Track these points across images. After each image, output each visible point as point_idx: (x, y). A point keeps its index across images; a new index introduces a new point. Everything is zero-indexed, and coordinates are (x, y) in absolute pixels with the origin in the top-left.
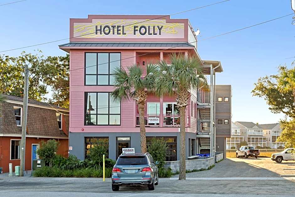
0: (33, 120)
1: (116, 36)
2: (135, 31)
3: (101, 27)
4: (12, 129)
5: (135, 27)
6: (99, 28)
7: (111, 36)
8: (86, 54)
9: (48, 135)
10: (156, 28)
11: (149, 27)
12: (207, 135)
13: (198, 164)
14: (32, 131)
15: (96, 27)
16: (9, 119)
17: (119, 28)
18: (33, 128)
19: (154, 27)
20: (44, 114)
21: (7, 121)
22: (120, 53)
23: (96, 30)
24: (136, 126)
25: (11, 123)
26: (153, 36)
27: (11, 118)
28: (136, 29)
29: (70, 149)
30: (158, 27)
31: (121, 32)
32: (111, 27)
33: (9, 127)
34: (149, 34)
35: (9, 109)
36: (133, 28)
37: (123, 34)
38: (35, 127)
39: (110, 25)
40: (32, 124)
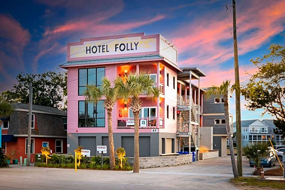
0: (43, 123)
1: (102, 54)
2: (116, 48)
3: (90, 47)
4: (25, 131)
5: (116, 45)
6: (88, 48)
7: (98, 54)
8: (80, 70)
9: (55, 135)
10: (133, 45)
11: (127, 44)
12: (186, 134)
13: (165, 161)
14: (41, 132)
15: (87, 48)
16: (24, 124)
17: (104, 47)
18: (42, 130)
19: (131, 44)
20: (52, 119)
21: (22, 125)
22: (105, 67)
23: (87, 51)
24: (118, 128)
25: (25, 127)
26: (131, 52)
27: (25, 122)
28: (117, 46)
29: (68, 146)
30: (135, 43)
31: (105, 50)
32: (97, 47)
33: (23, 129)
34: (127, 50)
35: (24, 116)
36: (115, 46)
37: (107, 52)
38: (44, 129)
39: (97, 45)
40: (42, 127)
